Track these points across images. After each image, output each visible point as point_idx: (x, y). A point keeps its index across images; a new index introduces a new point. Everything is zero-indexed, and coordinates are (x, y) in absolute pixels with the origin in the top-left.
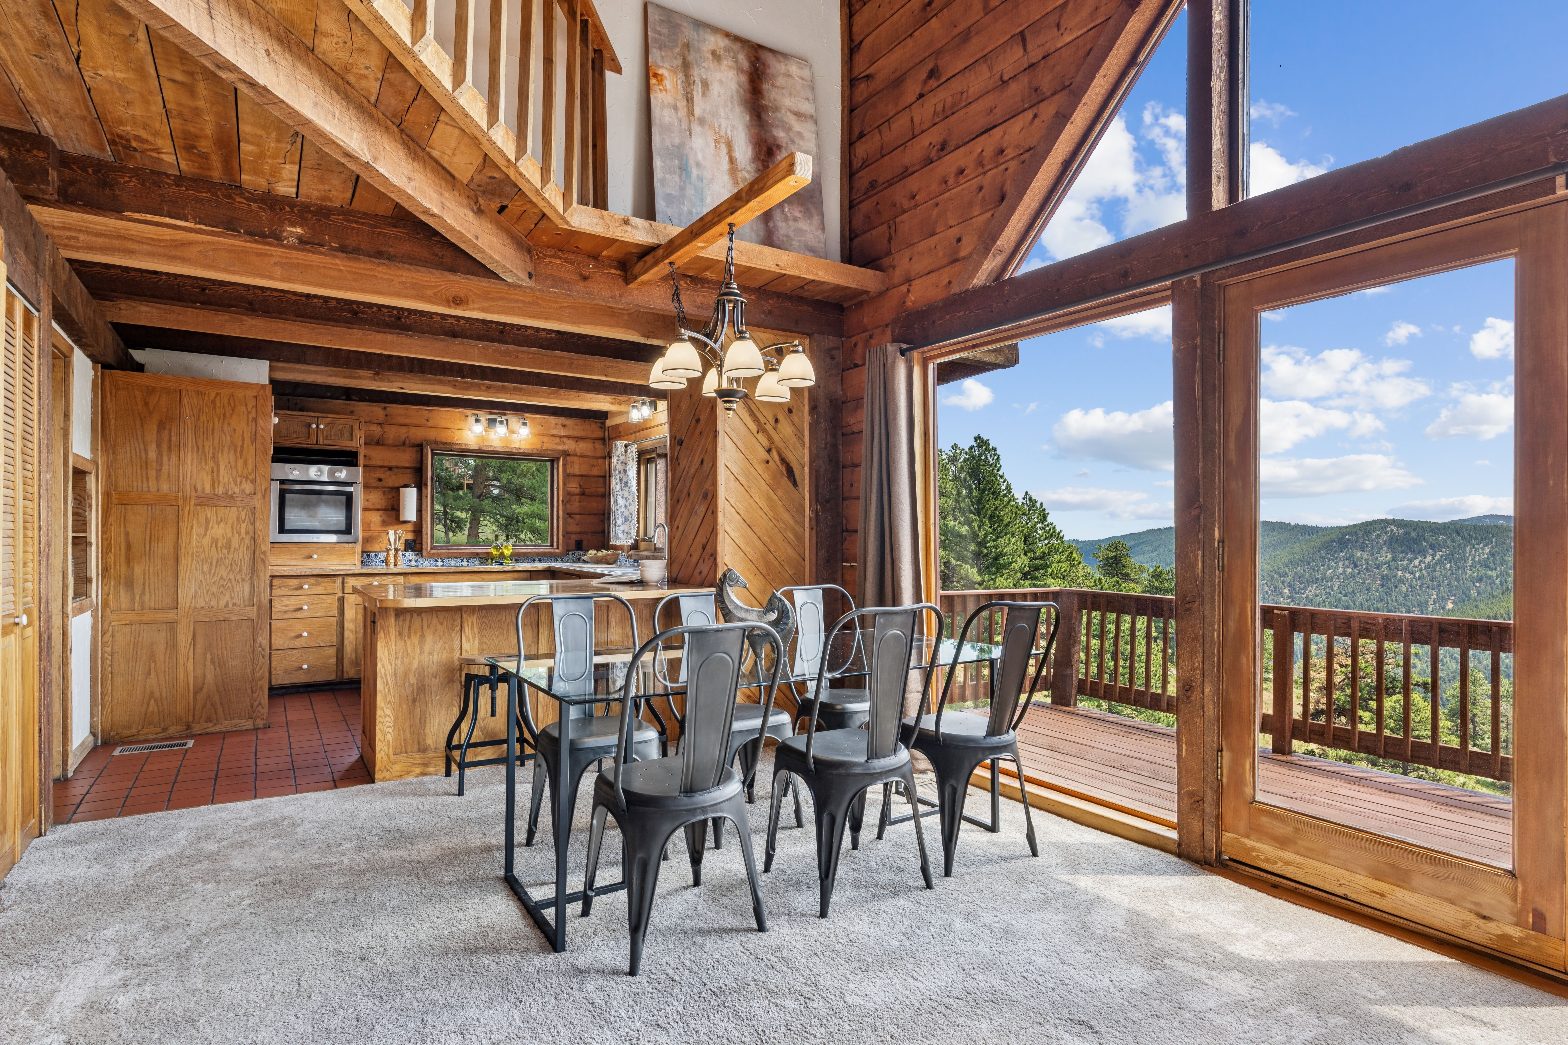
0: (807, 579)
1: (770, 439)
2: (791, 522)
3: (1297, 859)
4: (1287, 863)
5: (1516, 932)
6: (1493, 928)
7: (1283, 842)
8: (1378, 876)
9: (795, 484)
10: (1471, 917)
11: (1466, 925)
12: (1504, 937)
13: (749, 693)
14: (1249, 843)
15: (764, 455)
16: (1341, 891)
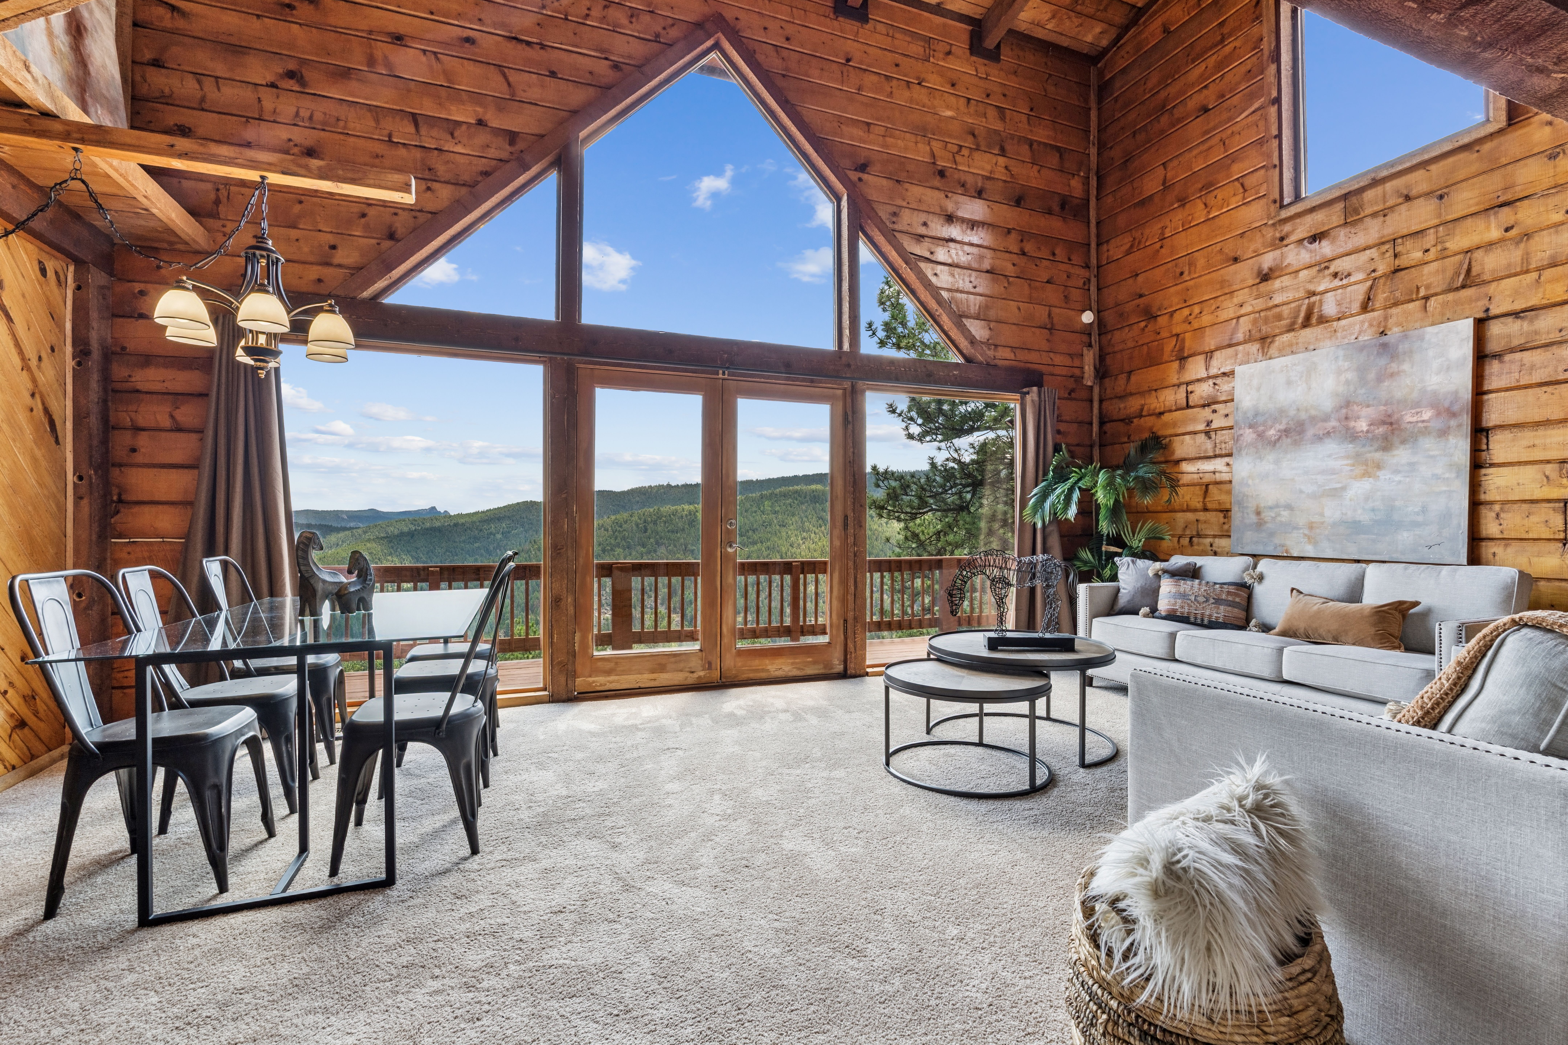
0: (70, 560)
1: (34, 380)
2: (54, 489)
3: (616, 678)
4: (611, 682)
5: (702, 674)
6: (695, 675)
7: (609, 672)
8: (653, 671)
9: (57, 442)
10: (688, 674)
11: (686, 678)
12: (700, 677)
13: (13, 711)
14: (590, 679)
15: (28, 400)
16: (637, 686)
